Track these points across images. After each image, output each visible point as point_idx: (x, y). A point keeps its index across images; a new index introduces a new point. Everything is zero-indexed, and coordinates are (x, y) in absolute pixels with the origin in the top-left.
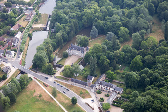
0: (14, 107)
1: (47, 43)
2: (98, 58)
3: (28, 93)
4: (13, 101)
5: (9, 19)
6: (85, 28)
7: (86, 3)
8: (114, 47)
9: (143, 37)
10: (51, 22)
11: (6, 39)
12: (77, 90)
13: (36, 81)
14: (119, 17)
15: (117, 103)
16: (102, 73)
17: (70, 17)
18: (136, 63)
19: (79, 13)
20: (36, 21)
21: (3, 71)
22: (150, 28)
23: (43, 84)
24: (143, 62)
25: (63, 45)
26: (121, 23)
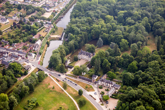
0: (32, 95)
1: (61, 48)
2: (102, 61)
3: (44, 86)
4: (32, 90)
5: (32, 30)
6: (93, 40)
7: (95, 20)
8: (116, 54)
9: (139, 47)
10: (66, 33)
11: (28, 45)
12: (83, 85)
13: (51, 77)
14: (121, 32)
15: (115, 96)
16: (104, 73)
17: (81, 30)
18: (132, 67)
19: (89, 27)
20: (53, 32)
21: (25, 69)
22: (146, 41)
23: (57, 79)
24: (138, 66)
25: (75, 51)
26: (122, 36)
